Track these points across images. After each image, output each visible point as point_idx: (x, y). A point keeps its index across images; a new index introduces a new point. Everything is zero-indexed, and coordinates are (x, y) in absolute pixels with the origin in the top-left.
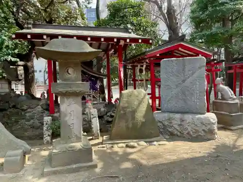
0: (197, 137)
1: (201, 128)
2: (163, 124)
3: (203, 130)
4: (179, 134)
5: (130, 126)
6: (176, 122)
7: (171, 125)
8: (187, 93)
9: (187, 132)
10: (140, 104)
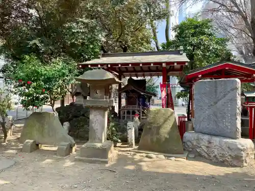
0: (223, 162)
1: (227, 153)
2: (192, 144)
3: (230, 155)
4: (206, 156)
5: (155, 139)
6: (204, 143)
7: (199, 146)
8: (219, 115)
9: (214, 155)
10: (165, 121)
